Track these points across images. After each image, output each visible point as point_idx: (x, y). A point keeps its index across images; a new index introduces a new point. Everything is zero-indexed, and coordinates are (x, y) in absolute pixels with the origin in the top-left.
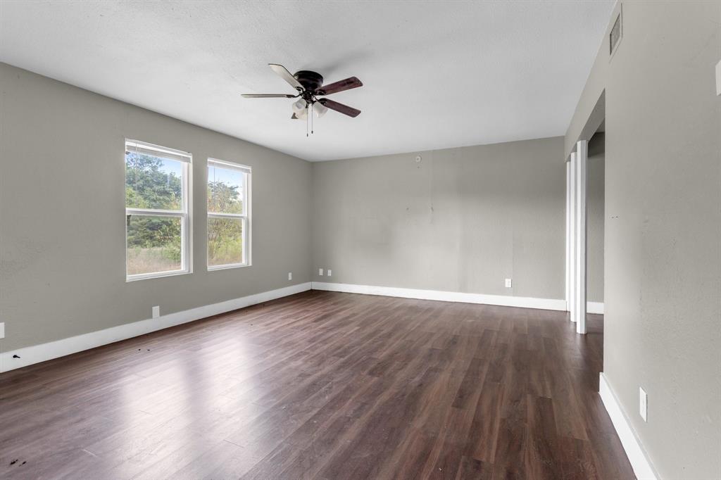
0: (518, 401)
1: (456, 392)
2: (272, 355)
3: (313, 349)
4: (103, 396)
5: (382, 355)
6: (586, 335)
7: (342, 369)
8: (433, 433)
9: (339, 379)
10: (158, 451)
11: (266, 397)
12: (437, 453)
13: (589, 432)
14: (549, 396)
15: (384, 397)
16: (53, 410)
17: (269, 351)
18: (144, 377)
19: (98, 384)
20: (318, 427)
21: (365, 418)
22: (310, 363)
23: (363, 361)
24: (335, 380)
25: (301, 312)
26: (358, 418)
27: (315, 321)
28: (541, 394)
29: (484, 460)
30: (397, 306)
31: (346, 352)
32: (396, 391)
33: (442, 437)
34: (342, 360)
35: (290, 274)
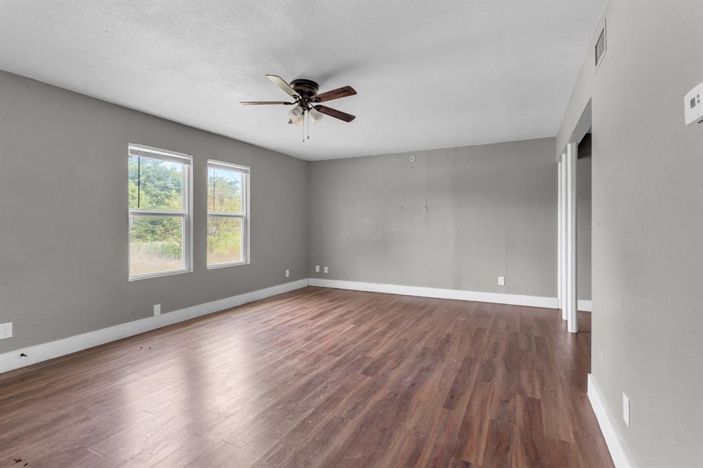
0: (507, 402)
1: (448, 392)
2: (270, 354)
3: (310, 347)
4: (106, 395)
5: (375, 354)
6: (577, 333)
7: (337, 369)
8: (423, 434)
9: (335, 378)
10: (159, 451)
11: (263, 396)
12: (427, 454)
13: (575, 433)
14: (538, 397)
15: (378, 397)
16: (59, 408)
17: (266, 350)
18: (146, 376)
19: (103, 382)
20: (312, 427)
21: (359, 418)
22: (306, 362)
23: (358, 360)
24: (330, 380)
25: (299, 309)
26: (352, 418)
27: (312, 319)
28: (529, 395)
29: (472, 461)
30: (393, 303)
31: (341, 350)
32: (390, 391)
33: (432, 439)
34: (337, 359)
35: (287, 271)
